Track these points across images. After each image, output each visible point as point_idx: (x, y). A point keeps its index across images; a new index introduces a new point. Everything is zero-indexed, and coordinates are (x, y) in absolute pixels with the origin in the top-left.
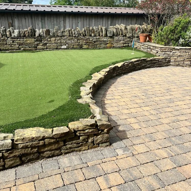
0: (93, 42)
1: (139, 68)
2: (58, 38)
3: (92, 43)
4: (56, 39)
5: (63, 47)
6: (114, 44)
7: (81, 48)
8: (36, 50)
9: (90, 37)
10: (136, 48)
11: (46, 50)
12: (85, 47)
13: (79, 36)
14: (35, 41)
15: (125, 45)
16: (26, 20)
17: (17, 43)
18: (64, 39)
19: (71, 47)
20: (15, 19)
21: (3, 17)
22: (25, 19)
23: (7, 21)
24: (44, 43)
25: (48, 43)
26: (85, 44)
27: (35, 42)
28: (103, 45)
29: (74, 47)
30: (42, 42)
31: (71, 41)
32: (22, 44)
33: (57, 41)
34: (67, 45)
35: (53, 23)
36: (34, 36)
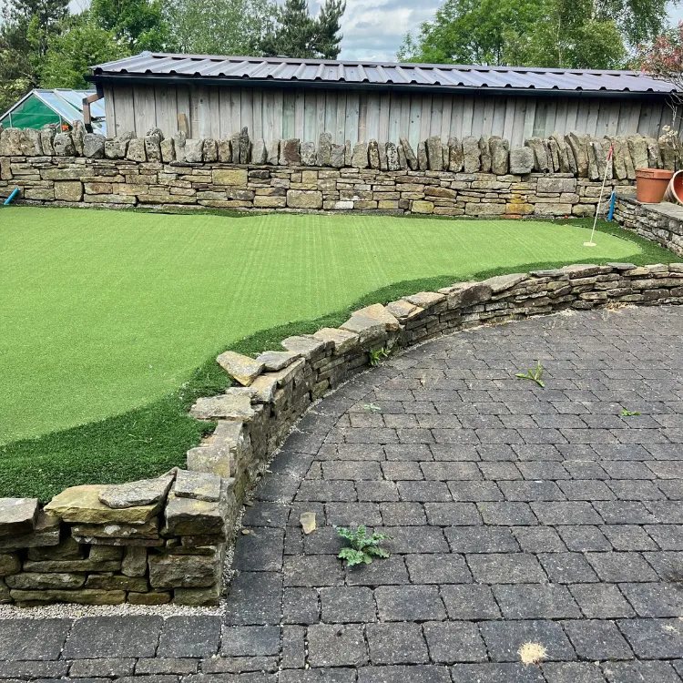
0: (454, 193)
1: (592, 300)
2: (327, 173)
3: (449, 196)
4: (321, 176)
5: (340, 205)
6: (534, 204)
7: (405, 210)
8: (251, 208)
9: (440, 174)
10: (622, 223)
11: (281, 213)
12: (419, 207)
13: (400, 169)
14: (248, 177)
15: (581, 211)
16: (234, 108)
17: (192, 182)
18: (348, 178)
19: (369, 207)
20: (200, 105)
21: (164, 98)
22: (232, 104)
23: (173, 112)
24: (278, 186)
25: (290, 189)
26: (423, 199)
27: (249, 181)
28: (489, 207)
29: (380, 206)
30: (272, 184)
31: (372, 186)
32: (205, 188)
33: (322, 183)
34: (356, 198)
35: (321, 119)
36: (247, 163)
